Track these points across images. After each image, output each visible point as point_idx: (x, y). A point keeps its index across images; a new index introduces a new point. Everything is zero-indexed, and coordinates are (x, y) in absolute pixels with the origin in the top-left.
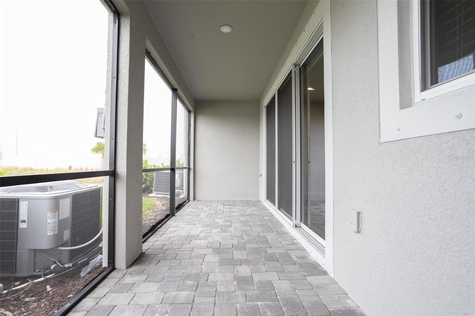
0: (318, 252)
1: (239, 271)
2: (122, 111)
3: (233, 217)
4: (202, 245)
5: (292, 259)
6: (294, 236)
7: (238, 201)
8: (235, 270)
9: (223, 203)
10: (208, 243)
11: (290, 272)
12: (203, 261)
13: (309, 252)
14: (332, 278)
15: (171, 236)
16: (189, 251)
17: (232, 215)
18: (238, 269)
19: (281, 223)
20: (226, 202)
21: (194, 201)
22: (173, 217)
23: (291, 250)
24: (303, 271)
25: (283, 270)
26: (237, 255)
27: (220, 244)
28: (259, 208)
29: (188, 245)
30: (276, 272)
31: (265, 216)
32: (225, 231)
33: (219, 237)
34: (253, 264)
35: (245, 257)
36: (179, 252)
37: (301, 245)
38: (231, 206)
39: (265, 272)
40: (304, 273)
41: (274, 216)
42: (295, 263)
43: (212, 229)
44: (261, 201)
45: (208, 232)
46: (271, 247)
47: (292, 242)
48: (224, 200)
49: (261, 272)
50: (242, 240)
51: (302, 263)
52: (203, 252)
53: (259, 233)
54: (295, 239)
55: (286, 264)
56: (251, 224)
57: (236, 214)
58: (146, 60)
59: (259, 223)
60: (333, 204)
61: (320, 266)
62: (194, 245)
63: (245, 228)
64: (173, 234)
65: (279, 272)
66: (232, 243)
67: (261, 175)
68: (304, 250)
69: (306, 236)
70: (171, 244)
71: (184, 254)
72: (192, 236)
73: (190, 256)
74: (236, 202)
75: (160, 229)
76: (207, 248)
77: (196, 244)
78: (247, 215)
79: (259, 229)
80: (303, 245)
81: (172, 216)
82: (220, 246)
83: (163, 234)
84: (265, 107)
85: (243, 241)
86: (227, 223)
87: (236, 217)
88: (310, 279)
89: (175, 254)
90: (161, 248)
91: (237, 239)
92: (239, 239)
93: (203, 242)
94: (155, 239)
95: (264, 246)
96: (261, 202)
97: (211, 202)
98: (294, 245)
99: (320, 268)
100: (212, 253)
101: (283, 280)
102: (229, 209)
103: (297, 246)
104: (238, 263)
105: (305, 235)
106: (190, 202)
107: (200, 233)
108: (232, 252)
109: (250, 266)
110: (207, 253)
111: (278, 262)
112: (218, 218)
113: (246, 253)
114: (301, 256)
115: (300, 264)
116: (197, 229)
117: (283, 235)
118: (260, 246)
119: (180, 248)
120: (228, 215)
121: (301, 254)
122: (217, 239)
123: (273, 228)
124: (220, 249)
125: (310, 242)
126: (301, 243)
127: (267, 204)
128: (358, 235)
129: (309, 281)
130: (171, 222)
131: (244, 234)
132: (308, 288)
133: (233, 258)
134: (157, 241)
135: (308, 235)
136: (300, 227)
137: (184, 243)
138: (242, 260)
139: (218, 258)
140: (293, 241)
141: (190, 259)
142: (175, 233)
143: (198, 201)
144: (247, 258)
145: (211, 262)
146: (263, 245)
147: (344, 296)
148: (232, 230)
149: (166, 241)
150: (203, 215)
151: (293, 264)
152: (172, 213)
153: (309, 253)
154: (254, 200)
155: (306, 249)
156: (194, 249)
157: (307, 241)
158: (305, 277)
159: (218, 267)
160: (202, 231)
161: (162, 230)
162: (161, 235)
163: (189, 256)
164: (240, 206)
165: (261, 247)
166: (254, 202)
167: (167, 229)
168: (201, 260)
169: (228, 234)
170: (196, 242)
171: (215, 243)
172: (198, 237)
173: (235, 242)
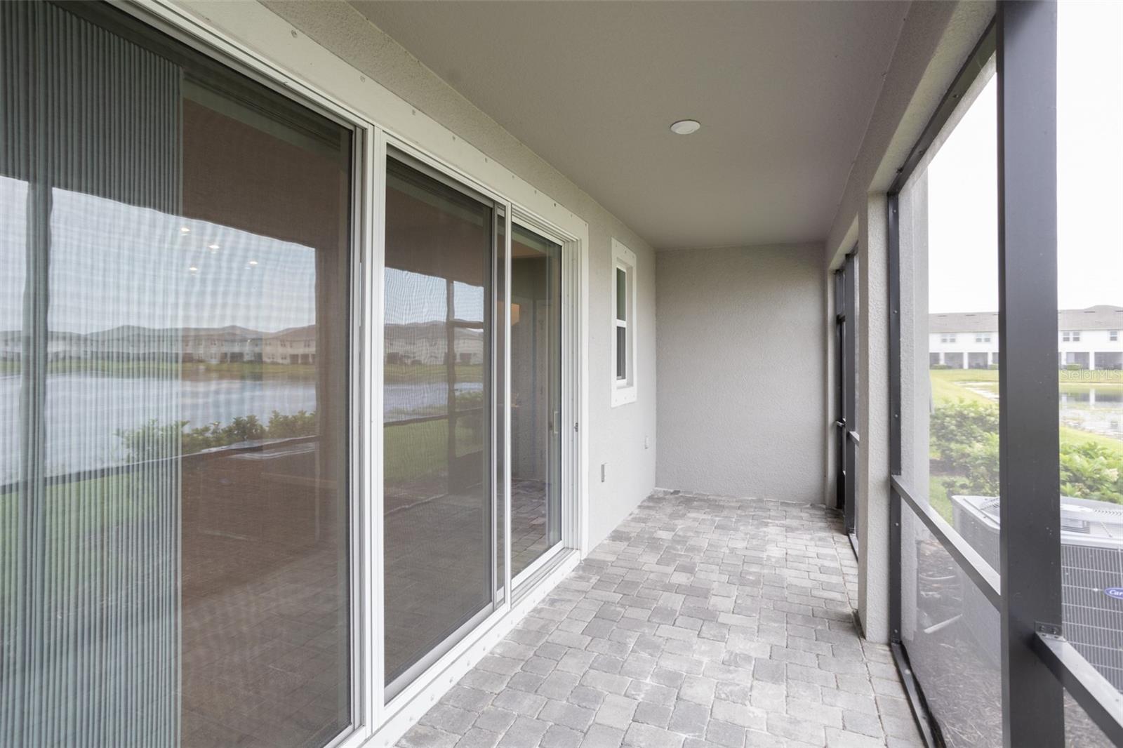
4: (741, 636)
8: (691, 580)
10: (728, 639)
18: (686, 581)
35: (666, 595)
49: (659, 573)
52: (737, 619)
62: (760, 639)
66: (672, 627)
72: (774, 678)
76: (730, 626)
77: (755, 642)
82: (702, 625)
95: (616, 607)
100: (719, 613)
104: (683, 588)
107: (751, 687)
108: (683, 607)
110: (729, 615)
113: (659, 601)
118: (622, 609)
122: (703, 648)
124: (703, 619)
133: (686, 597)
138: (674, 592)
144: (664, 593)
156: (756, 628)
159: (712, 588)
160: (745, 695)
165: (625, 607)
168: (739, 602)
169: (669, 664)
170: (756, 648)
171: (711, 634)
172: (755, 666)
173: (665, 630)
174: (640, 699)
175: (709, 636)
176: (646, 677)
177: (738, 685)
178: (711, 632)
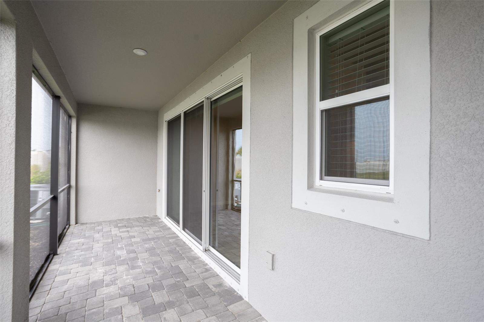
0: (232, 279)
1: (166, 318)
2: (4, 157)
3: (136, 245)
4: (113, 294)
5: (211, 289)
6: (205, 261)
7: (133, 219)
8: (162, 319)
9: (116, 223)
10: (119, 290)
11: (213, 306)
12: (122, 317)
13: (222, 277)
14: (247, 302)
15: (64, 290)
16: (99, 307)
17: (134, 242)
18: (165, 316)
19: (188, 246)
20: (119, 222)
21: (77, 225)
22: (55, 257)
23: (207, 278)
24: (223, 301)
25: (207, 305)
26: (158, 298)
27: (134, 287)
28: (160, 227)
29: (95, 299)
30: (201, 309)
31: (170, 238)
32: (133, 268)
33: (129, 277)
34: (177, 305)
35: (166, 299)
36: (86, 312)
37: (213, 270)
38: (128, 228)
39: (192, 312)
40: (225, 303)
41: (178, 237)
42: (215, 294)
43: (117, 267)
44: (159, 217)
45: (113, 272)
46: (188, 279)
47: (205, 269)
48: (116, 219)
49: (188, 314)
50: (156, 276)
51: (220, 292)
52: (117, 303)
53: (171, 263)
54: (207, 264)
55: (207, 297)
56: (158, 252)
57: (137, 240)
58: (33, 79)
59: (167, 249)
60: (249, 242)
61: (235, 292)
62: (102, 296)
63: (154, 259)
64: (67, 286)
65: (204, 308)
66: (148, 283)
67: (159, 190)
68: (217, 276)
69: (218, 261)
70: (70, 303)
71: (93, 313)
72: (95, 283)
73: (104, 315)
74: (132, 222)
75: (41, 282)
76: (120, 297)
77: (104, 294)
78: (149, 240)
79: (169, 258)
80: (215, 270)
81: (54, 255)
82: (134, 290)
83: (50, 289)
84: (166, 121)
85: (158, 277)
86: (132, 255)
87: (139, 245)
88: (231, 308)
89: (82, 317)
90: (56, 314)
91: (150, 275)
92: (152, 275)
93: (112, 289)
94: (42, 301)
95: (181, 280)
96: (160, 219)
97: (100, 224)
98: (207, 272)
99: (235, 294)
100: (129, 302)
101: (210, 317)
102: (126, 233)
103: (211, 273)
104: (162, 309)
105: (216, 260)
106: (70, 227)
107: (104, 276)
108: (151, 295)
109: (176, 309)
110: (123, 304)
111: (200, 296)
112: (119, 249)
113: (166, 293)
114: (217, 284)
115: (219, 294)
116: (98, 271)
117: (194, 260)
118: (177, 280)
119: (84, 306)
120: (129, 242)
121: (216, 282)
122: (128, 281)
123: (183, 254)
124: (136, 295)
125: (223, 268)
126: (213, 268)
127: (169, 222)
128: (272, 272)
129: (231, 311)
130: (55, 266)
131: (156, 267)
132: (232, 320)
133: (155, 304)
134: (44, 303)
135: (219, 259)
136: (209, 250)
137: (88, 297)
138: (164, 303)
139: (137, 306)
140: (206, 267)
141: (104, 319)
142: (68, 283)
143: (82, 224)
144: (168, 299)
145: (132, 316)
146: (180, 278)
147: (259, 318)
148: (141, 264)
149: (61, 300)
150: (98, 247)
151: (213, 296)
152: (53, 252)
153: (222, 279)
154: (151, 216)
155: (219, 274)
156: (105, 303)
157: (220, 267)
158: (226, 307)
159: (142, 320)
160: (105, 273)
161: (47, 284)
162: (48, 292)
163: (101, 315)
164: (138, 226)
165: (178, 282)
166: (152, 219)
167: (53, 279)
168: (120, 317)
169: (138, 270)
170: (104, 292)
171: (128, 288)
172: (103, 284)
173: (150, 280)
174: (139, 260)
175: (128, 286)
176: (142, 264)
177: (109, 275)
178: (128, 289)
